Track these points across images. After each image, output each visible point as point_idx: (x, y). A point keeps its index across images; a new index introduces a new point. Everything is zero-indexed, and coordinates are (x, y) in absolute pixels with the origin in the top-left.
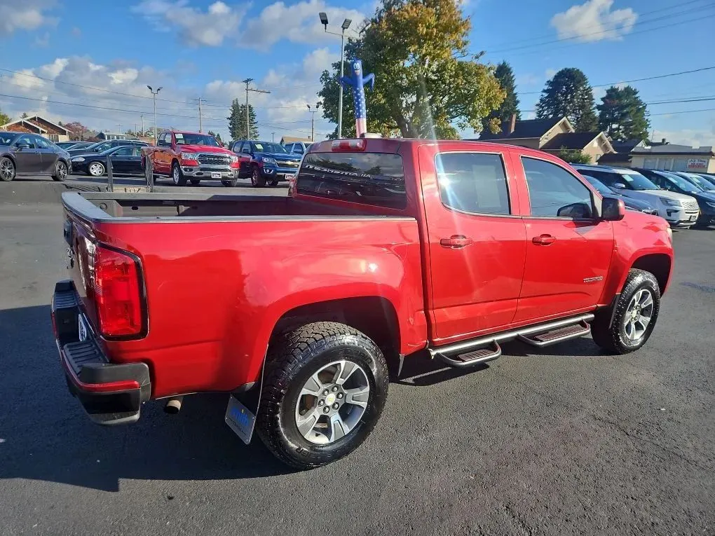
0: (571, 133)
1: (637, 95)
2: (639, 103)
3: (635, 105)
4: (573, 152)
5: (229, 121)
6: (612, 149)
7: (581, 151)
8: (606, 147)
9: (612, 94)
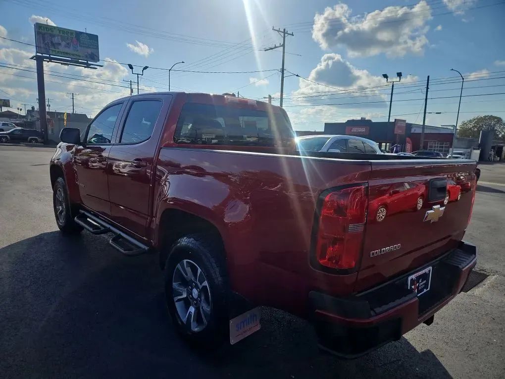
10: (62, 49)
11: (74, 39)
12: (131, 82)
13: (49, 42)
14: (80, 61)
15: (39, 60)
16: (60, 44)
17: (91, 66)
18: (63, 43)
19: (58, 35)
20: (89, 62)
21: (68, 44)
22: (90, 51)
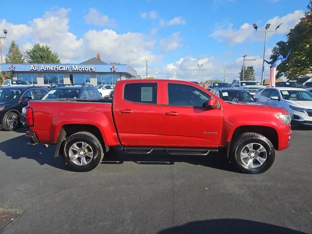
5: (240, 74)
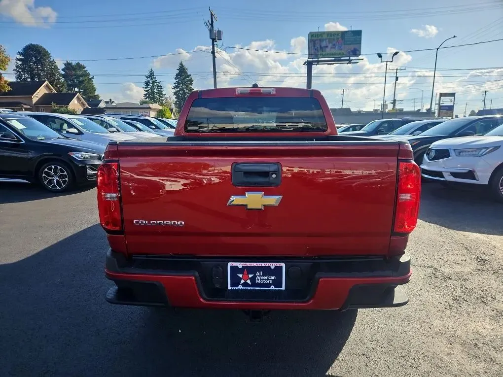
0: (54, 93)
1: (85, 69)
2: (88, 74)
3: (85, 76)
4: (63, 107)
6: (87, 106)
7: (67, 107)
8: (83, 104)
9: (68, 66)
10: (328, 50)
11: (340, 39)
12: (397, 70)
13: (319, 47)
14: (342, 58)
15: (309, 65)
16: (327, 47)
17: (353, 61)
18: (330, 45)
19: (326, 39)
20: (351, 58)
21: (334, 45)
22: (352, 47)
